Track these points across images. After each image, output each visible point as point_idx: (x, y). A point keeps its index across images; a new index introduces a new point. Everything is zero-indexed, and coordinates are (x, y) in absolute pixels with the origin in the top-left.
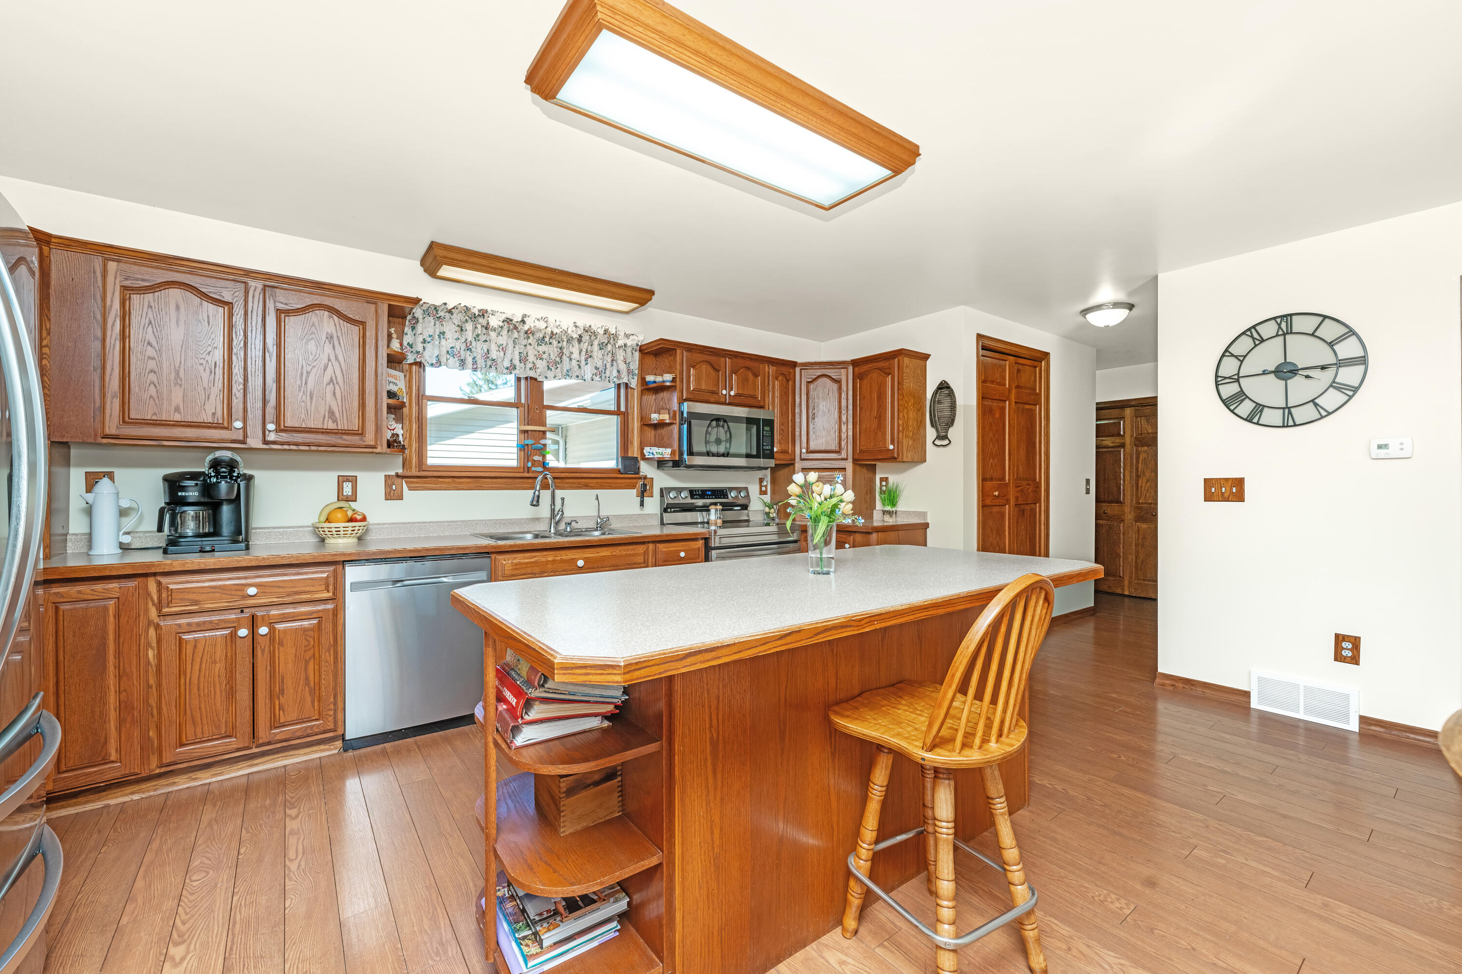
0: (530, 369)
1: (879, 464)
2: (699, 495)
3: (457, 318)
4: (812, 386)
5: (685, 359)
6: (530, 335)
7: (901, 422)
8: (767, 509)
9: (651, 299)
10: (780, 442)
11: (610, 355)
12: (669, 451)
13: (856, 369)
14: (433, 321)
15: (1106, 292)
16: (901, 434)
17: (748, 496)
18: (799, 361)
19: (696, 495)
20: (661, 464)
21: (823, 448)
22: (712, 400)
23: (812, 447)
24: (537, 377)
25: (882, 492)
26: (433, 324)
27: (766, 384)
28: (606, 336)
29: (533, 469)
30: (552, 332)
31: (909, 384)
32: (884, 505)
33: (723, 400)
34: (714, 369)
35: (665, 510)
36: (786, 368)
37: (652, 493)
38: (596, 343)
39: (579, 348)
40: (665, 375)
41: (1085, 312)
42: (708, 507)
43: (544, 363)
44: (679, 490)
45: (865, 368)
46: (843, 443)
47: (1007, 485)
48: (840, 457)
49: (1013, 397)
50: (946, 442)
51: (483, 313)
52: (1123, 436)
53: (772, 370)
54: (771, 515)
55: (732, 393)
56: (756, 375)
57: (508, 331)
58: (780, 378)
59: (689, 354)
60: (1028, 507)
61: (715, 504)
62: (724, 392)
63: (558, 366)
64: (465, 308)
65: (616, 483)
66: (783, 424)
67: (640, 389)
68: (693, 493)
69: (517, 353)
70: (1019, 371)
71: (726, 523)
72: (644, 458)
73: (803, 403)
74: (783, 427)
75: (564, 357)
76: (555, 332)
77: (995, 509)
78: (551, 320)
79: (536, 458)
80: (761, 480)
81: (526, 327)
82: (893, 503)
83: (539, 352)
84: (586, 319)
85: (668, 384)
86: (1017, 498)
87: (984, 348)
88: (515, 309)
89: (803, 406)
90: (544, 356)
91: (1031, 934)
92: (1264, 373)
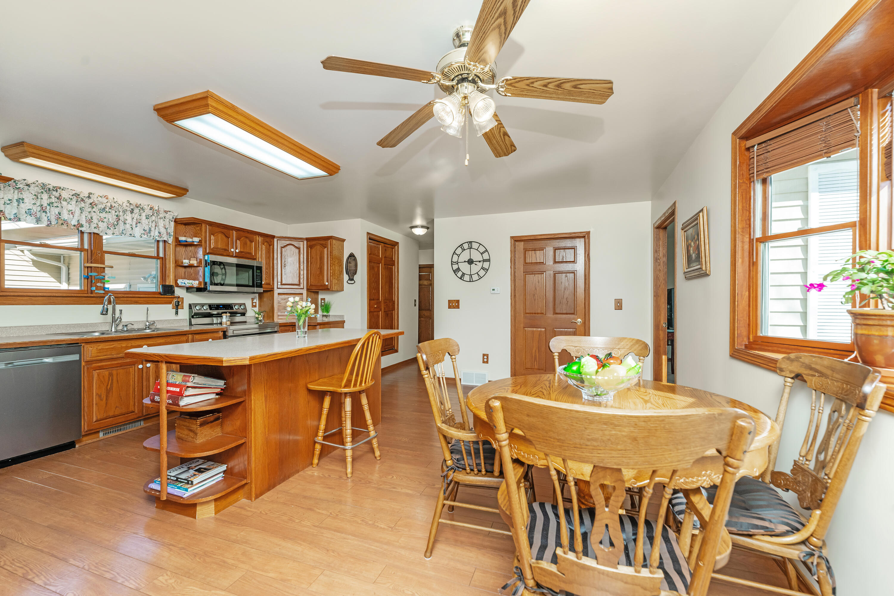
0: (95, 228)
1: (320, 291)
2: (215, 307)
3: (34, 189)
4: (284, 249)
5: (207, 230)
6: (94, 206)
7: (331, 271)
8: (257, 316)
9: (186, 194)
10: (266, 279)
11: (154, 223)
12: (197, 282)
13: (309, 243)
14: (12, 190)
15: (419, 221)
16: (331, 277)
17: (245, 309)
18: (276, 235)
19: (213, 307)
20: (189, 289)
21: (290, 283)
22: (225, 254)
23: (284, 282)
24: (100, 233)
25: (322, 306)
26: (12, 192)
27: (257, 246)
28: (151, 211)
29: (96, 291)
30: (111, 206)
31: (336, 253)
32: (323, 312)
33: (231, 254)
34: (226, 236)
35: (193, 317)
36: (269, 239)
37: (183, 306)
38: (144, 215)
39: (132, 217)
40: (194, 238)
41: (412, 227)
42: (221, 314)
43: (105, 224)
44: (203, 305)
45: (314, 242)
46: (301, 281)
47: (380, 302)
48: (300, 288)
49: (383, 262)
50: (353, 282)
51: (56, 189)
52: (431, 280)
53: (260, 239)
54: (260, 319)
55: (237, 251)
56: (251, 241)
57: (77, 202)
58: (265, 244)
59: (211, 227)
60: (389, 312)
61: (226, 313)
62: (232, 250)
63: (116, 227)
64: (42, 184)
65: (158, 300)
66: (267, 269)
67: (174, 244)
68: (211, 307)
69: (84, 217)
70: (385, 250)
71: (232, 323)
72: (178, 286)
73: (278, 258)
74: (267, 271)
75: (120, 222)
76: (113, 206)
77: (375, 313)
78: (110, 197)
79: (99, 284)
80: (253, 299)
81: (91, 201)
82: (328, 312)
83: (100, 217)
84: (136, 200)
85: (195, 243)
86: (385, 308)
87: (370, 239)
88: (84, 189)
89: (279, 259)
90: (105, 220)
91: (376, 445)
92: (465, 261)
